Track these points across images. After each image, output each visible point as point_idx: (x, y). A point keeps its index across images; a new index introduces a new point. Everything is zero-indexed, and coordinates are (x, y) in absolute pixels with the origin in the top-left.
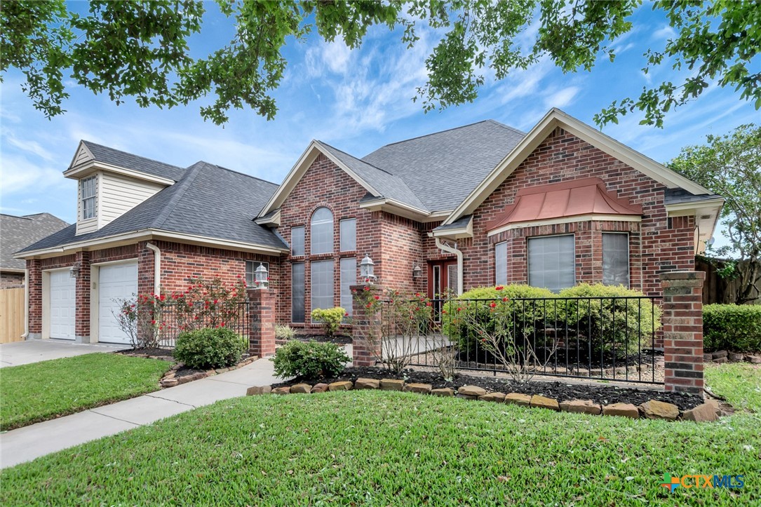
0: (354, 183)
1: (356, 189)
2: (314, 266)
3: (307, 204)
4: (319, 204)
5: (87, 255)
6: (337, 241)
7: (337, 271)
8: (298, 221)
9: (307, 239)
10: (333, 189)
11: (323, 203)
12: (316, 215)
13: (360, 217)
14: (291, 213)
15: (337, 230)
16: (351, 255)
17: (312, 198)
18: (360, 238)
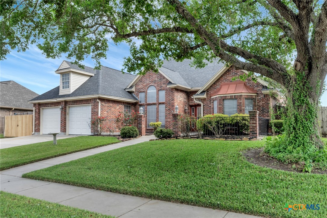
0: (164, 78)
1: (165, 80)
2: (148, 107)
3: (146, 84)
4: (151, 84)
5: (66, 102)
6: (158, 98)
7: (158, 109)
8: (142, 90)
9: (146, 97)
10: (156, 79)
11: (152, 84)
12: (150, 88)
13: (167, 90)
14: (140, 87)
15: (158, 94)
16: (163, 103)
17: (148, 82)
18: (166, 97)
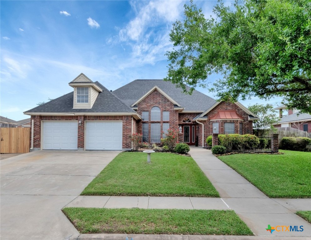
0: (168, 101)
1: (169, 103)
2: (152, 125)
3: (150, 104)
4: (155, 105)
6: (162, 118)
7: (162, 126)
8: (146, 110)
9: (150, 116)
10: (161, 101)
11: (157, 105)
12: (153, 108)
13: (171, 111)
14: (143, 106)
15: (162, 114)
16: (167, 122)
17: (152, 103)
18: (170, 118)
